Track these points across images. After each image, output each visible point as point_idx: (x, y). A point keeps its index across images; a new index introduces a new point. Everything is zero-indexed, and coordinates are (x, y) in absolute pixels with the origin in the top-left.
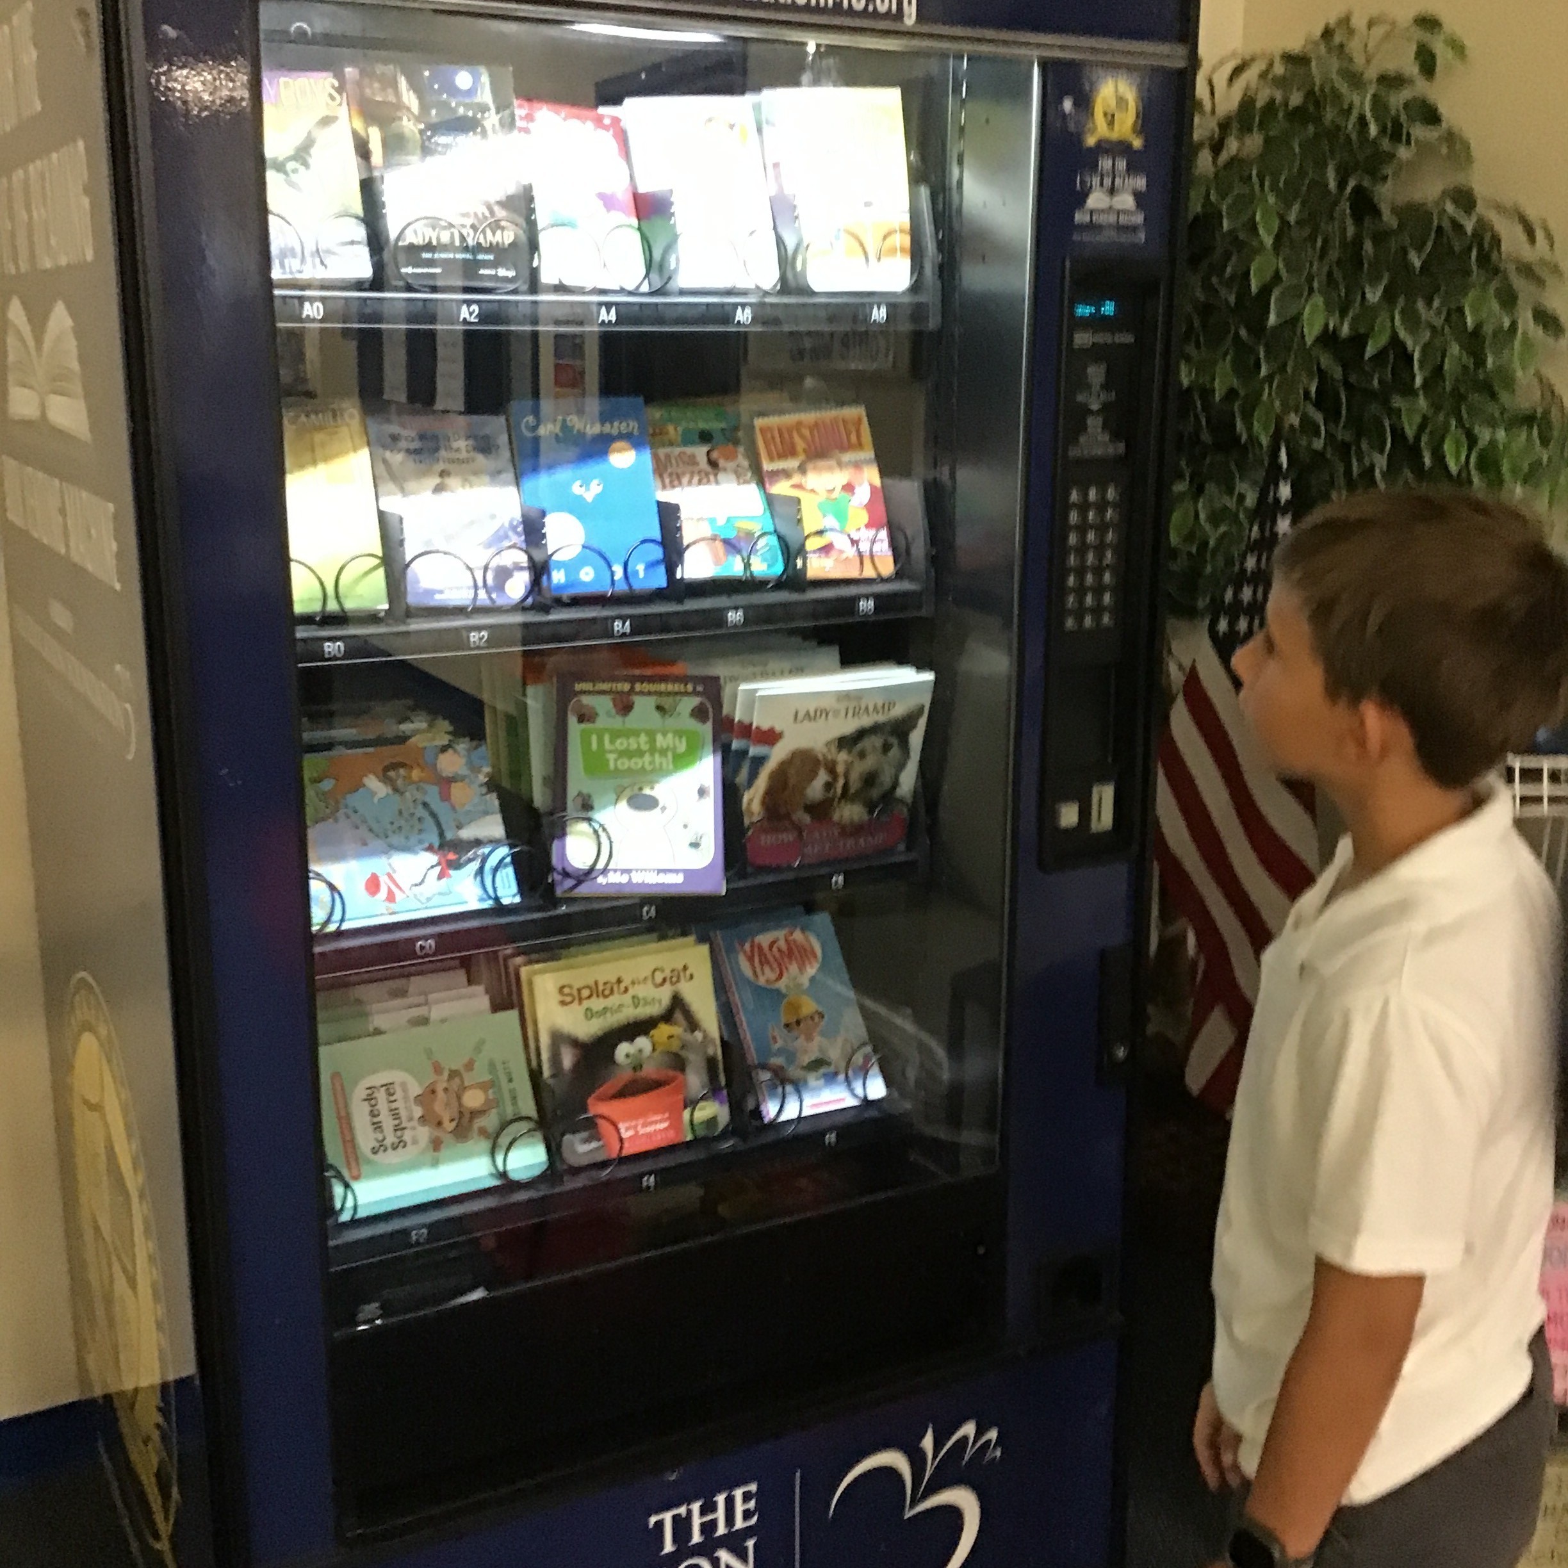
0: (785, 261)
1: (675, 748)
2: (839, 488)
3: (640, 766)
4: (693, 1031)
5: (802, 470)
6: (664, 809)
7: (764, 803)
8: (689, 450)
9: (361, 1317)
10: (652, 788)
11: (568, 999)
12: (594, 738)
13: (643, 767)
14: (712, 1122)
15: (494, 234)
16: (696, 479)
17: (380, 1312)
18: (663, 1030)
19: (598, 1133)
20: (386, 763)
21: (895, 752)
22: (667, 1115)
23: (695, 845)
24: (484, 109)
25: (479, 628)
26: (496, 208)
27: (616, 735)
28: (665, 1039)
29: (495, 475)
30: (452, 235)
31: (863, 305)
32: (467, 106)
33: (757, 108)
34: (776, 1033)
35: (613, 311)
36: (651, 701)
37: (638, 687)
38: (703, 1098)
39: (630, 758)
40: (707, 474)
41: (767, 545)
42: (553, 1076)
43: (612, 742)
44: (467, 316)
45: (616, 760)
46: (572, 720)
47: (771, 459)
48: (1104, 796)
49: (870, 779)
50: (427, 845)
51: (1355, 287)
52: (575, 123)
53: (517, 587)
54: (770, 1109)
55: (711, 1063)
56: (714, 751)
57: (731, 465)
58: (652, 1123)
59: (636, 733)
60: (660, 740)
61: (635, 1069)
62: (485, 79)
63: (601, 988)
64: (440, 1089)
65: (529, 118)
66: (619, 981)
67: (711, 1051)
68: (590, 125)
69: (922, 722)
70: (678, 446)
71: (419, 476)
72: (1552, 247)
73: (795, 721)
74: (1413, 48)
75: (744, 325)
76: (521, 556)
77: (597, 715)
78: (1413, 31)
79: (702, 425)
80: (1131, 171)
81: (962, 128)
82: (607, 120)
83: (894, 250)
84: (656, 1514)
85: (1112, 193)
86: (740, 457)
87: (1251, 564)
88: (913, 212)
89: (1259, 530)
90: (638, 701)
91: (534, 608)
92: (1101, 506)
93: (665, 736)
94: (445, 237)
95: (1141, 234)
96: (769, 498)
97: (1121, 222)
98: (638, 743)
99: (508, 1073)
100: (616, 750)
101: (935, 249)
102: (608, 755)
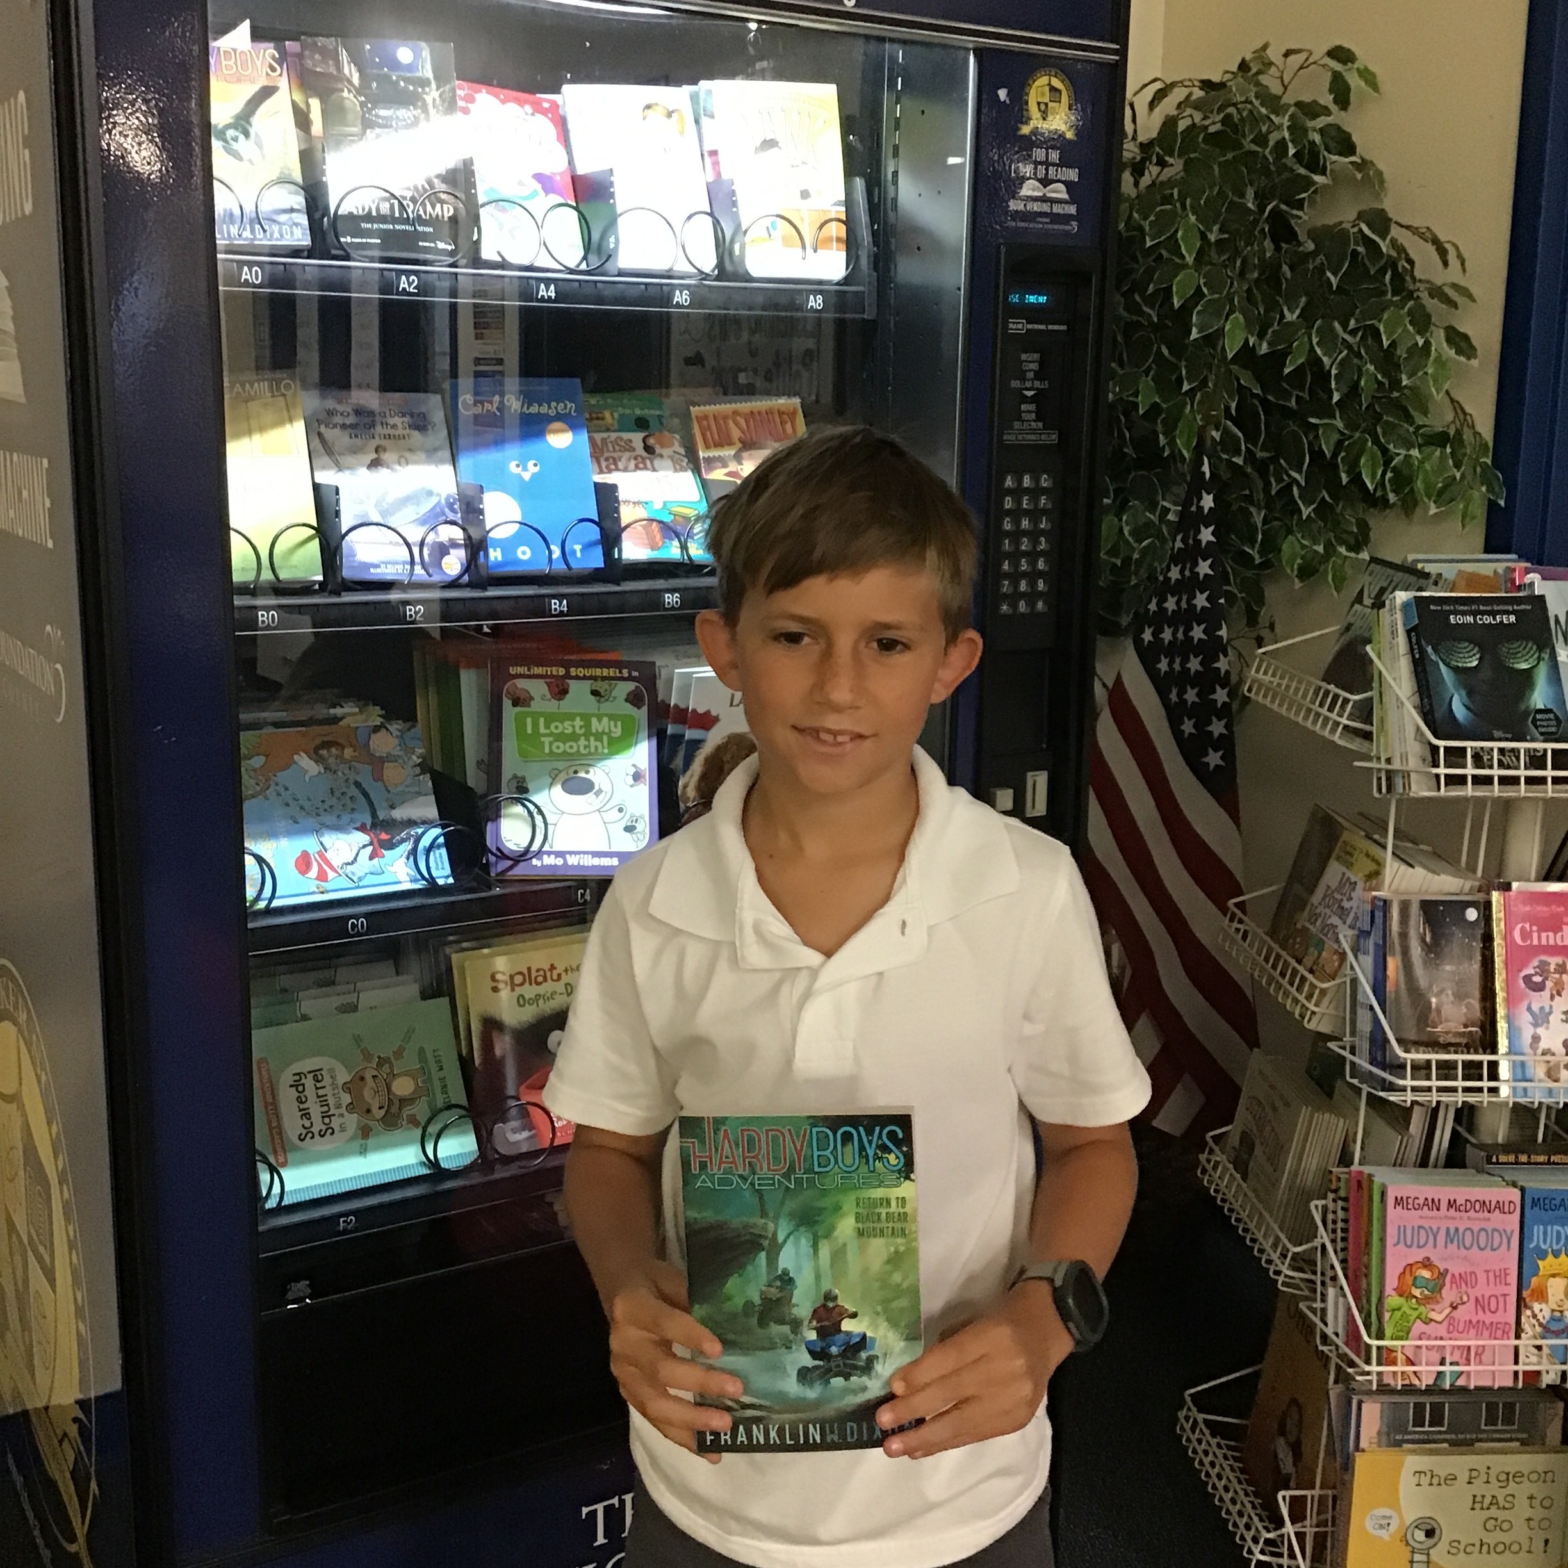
0: (723, 247)
1: (609, 734)
3: (575, 749)
5: (739, 457)
6: (600, 791)
7: (699, 788)
8: (626, 436)
9: (290, 1296)
10: (587, 772)
11: (501, 986)
12: (529, 720)
13: (578, 751)
15: (433, 208)
16: (632, 464)
17: (309, 1291)
19: (530, 1121)
20: (318, 741)
24: (424, 83)
25: (415, 602)
26: (436, 181)
27: (550, 718)
29: (431, 452)
30: (392, 206)
31: (800, 291)
32: (407, 80)
33: (694, 98)
35: (552, 287)
36: (587, 686)
37: (573, 672)
39: (565, 742)
40: (643, 459)
42: (484, 1063)
43: (547, 727)
44: (406, 286)
45: (551, 744)
46: (507, 703)
47: (707, 447)
48: (1038, 783)
50: (358, 825)
51: (1272, 306)
52: (512, 107)
53: (453, 564)
56: (649, 737)
57: (666, 452)
59: (571, 717)
60: (595, 725)
62: (426, 53)
63: (534, 974)
64: (368, 1076)
65: (470, 99)
66: (553, 968)
68: (528, 108)
70: (615, 431)
71: (354, 451)
72: (1464, 270)
73: (731, 705)
74: (1327, 77)
75: (683, 307)
76: (457, 534)
77: (532, 698)
78: (1328, 61)
79: (638, 412)
80: (1064, 163)
81: (897, 121)
82: (546, 105)
83: (830, 239)
84: (587, 1506)
85: (1045, 182)
86: (676, 444)
87: (1174, 574)
88: (849, 203)
89: (1182, 541)
90: (573, 685)
91: (470, 585)
92: (1035, 492)
93: (600, 720)
94: (385, 208)
95: (1074, 223)
96: (704, 484)
97: (1055, 210)
98: (573, 727)
99: (440, 1061)
100: (551, 734)
101: (871, 239)
102: (543, 739)
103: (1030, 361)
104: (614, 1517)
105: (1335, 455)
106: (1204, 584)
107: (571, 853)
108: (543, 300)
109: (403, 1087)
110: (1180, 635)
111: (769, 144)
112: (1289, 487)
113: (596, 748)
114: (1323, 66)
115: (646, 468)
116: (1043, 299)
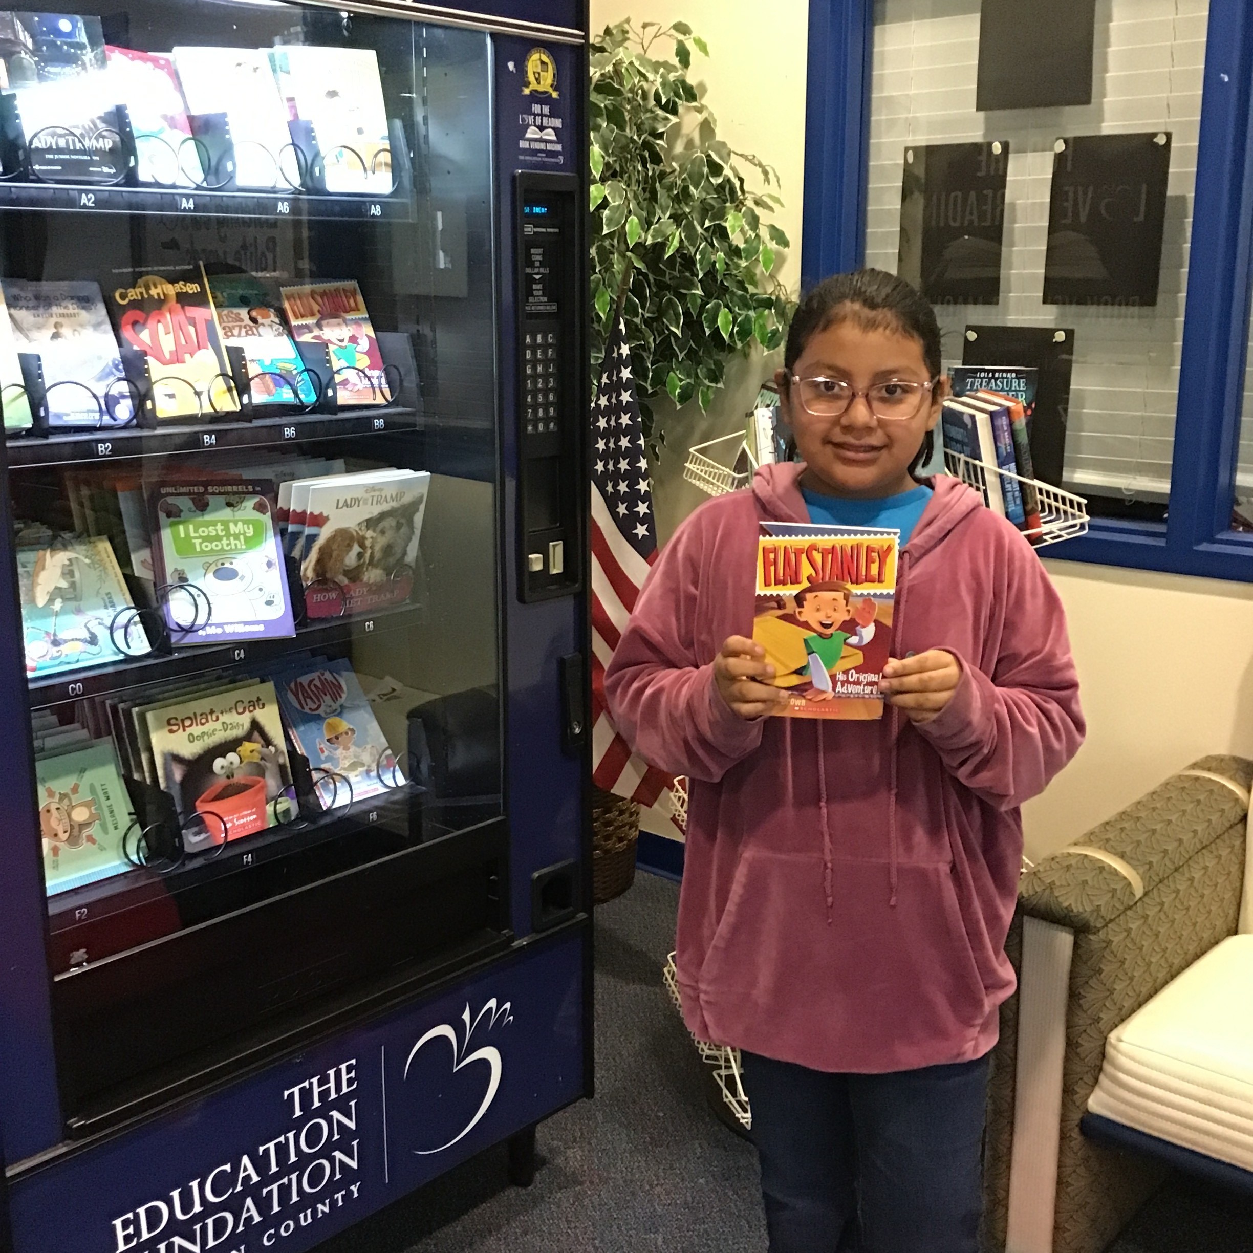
0: (306, 171)
1: (245, 533)
2: (347, 340)
3: (220, 547)
4: (267, 747)
5: (319, 325)
6: (242, 578)
7: (315, 570)
8: (235, 310)
9: (73, 961)
10: (232, 563)
11: (175, 728)
12: (182, 528)
13: (223, 548)
14: (287, 812)
15: (98, 141)
16: (245, 331)
17: (86, 956)
18: (247, 746)
19: (206, 827)
21: (404, 530)
22: (254, 810)
23: (269, 603)
24: (81, 46)
25: (103, 441)
26: (98, 122)
27: (198, 526)
28: (249, 753)
29: (97, 326)
30: (67, 141)
31: (364, 202)
32: (71, 45)
33: (272, 59)
34: (322, 746)
35: (191, 201)
36: (222, 499)
37: (210, 489)
38: (280, 796)
39: (211, 542)
40: (251, 328)
41: (303, 380)
42: (168, 787)
43: (196, 531)
44: (86, 201)
45: (201, 544)
46: (162, 516)
47: (297, 318)
48: (557, 550)
49: (388, 550)
52: (138, 63)
53: (124, 411)
54: (326, 801)
55: (282, 768)
56: (275, 535)
57: (266, 321)
58: (243, 817)
59: (214, 524)
60: (233, 528)
61: (228, 777)
62: (80, 24)
63: (200, 717)
64: (53, 809)
67: (281, 761)
68: (150, 65)
69: (422, 507)
70: (228, 307)
71: (39, 327)
72: (779, 186)
73: (337, 508)
74: (674, 46)
75: (284, 214)
76: (124, 387)
77: (181, 511)
78: (673, 32)
79: (240, 292)
80: (552, 115)
81: (424, 79)
82: (162, 62)
83: (381, 164)
84: (288, 1090)
85: (541, 128)
86: (272, 315)
87: (603, 402)
88: (391, 137)
89: (607, 378)
90: (211, 499)
91: (139, 426)
92: (545, 346)
93: (236, 525)
94: (62, 143)
95: (561, 157)
96: (297, 345)
97: (548, 148)
98: (216, 530)
99: (106, 793)
100: (200, 537)
101: (410, 164)
102: (194, 541)
103: (537, 254)
104: (306, 1094)
105: (700, 315)
106: (627, 408)
107: (227, 624)
108: (185, 210)
109: (80, 815)
110: (612, 445)
111: (333, 94)
112: (668, 337)
113: (236, 545)
114: (670, 36)
115: (253, 334)
116: (544, 210)
